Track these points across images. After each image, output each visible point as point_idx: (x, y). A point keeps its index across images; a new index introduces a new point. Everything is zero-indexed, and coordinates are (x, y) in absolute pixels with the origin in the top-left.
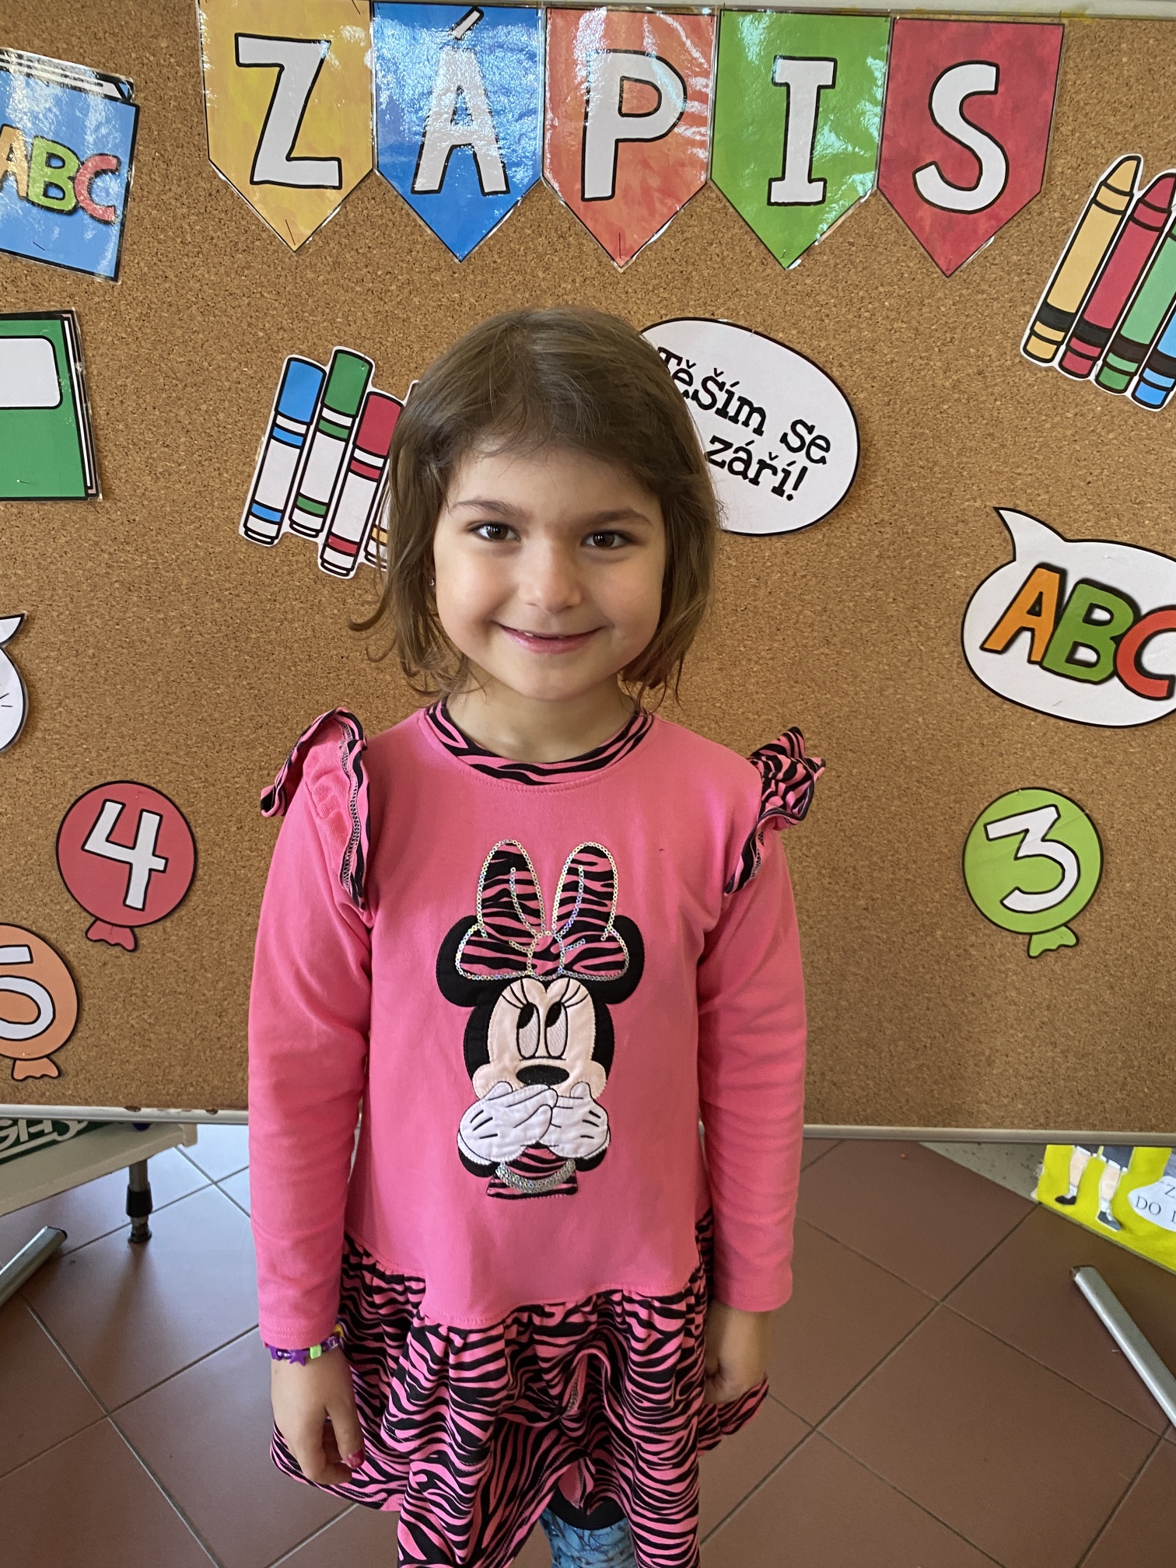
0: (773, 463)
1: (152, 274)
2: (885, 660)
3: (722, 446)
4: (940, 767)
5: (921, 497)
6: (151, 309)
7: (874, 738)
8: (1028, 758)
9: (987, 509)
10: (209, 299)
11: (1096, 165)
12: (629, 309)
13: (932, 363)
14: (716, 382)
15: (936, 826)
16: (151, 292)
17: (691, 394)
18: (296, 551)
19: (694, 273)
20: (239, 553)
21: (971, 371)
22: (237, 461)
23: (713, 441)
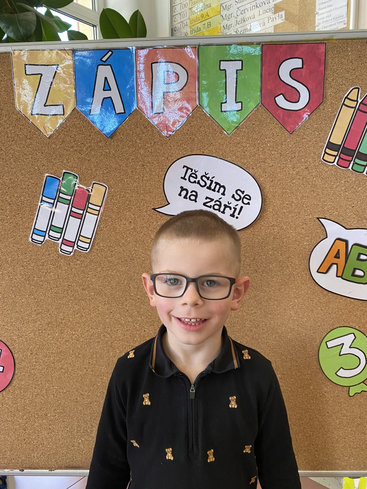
0: (229, 205)
2: (280, 278)
3: (210, 200)
4: (306, 320)
5: (288, 215)
7: (278, 309)
8: (340, 314)
9: (314, 219)
10: (17, 156)
11: (343, 91)
12: (172, 152)
13: (288, 166)
14: (206, 177)
15: (306, 343)
17: (197, 182)
18: (51, 246)
19: (195, 138)
20: (30, 248)
21: (303, 168)
22: (28, 214)
23: (206, 199)
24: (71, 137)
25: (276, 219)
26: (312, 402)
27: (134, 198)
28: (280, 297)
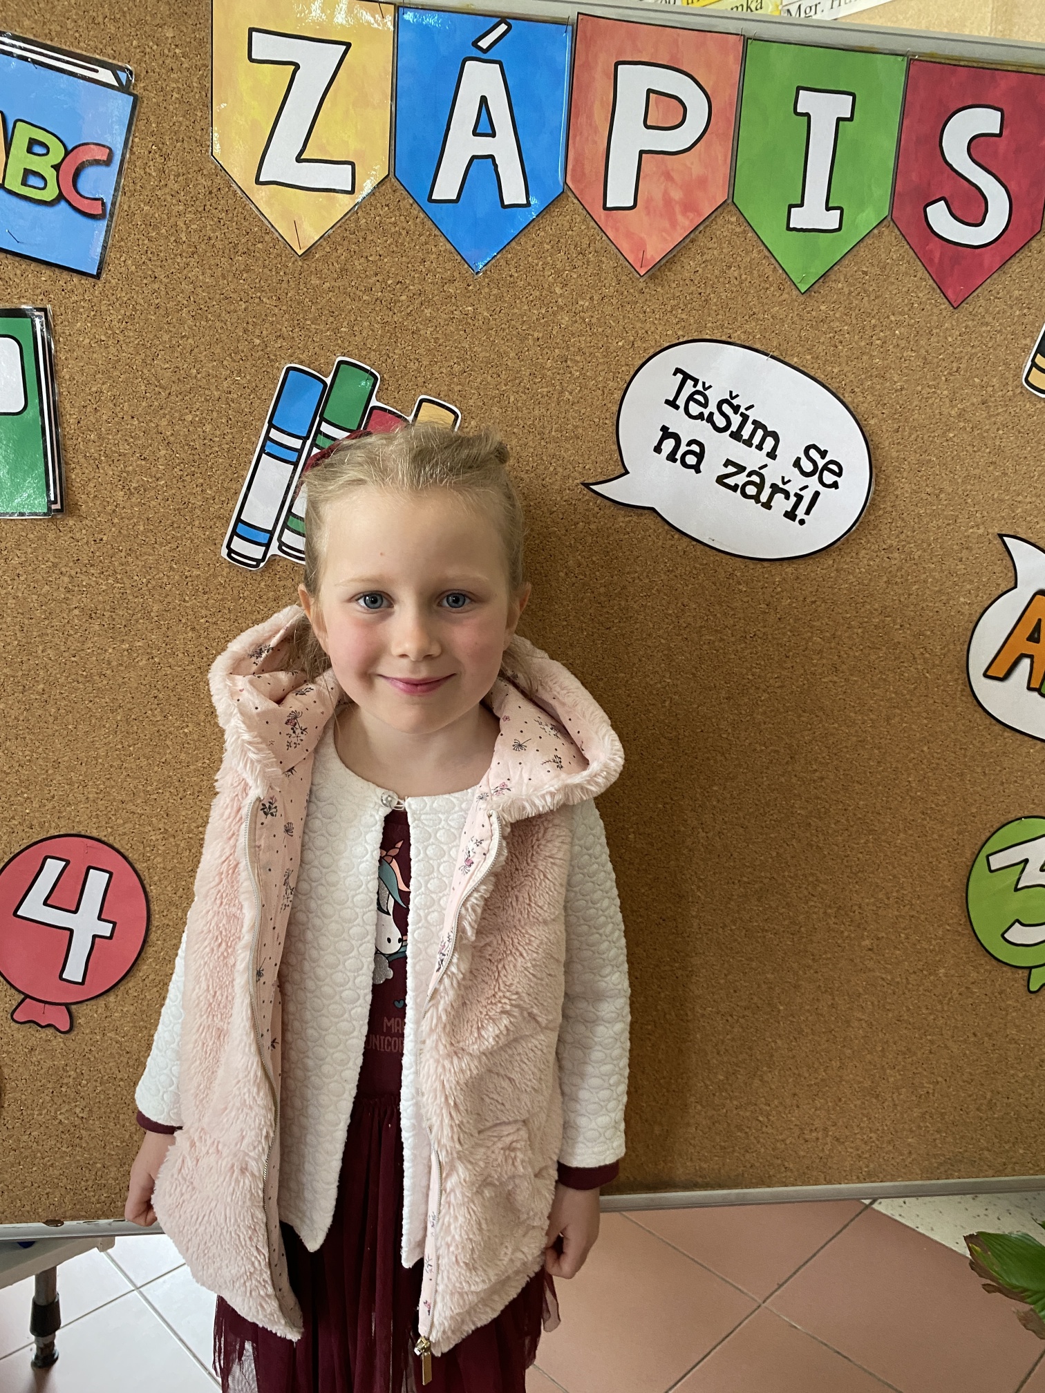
0: (786, 487)
1: (140, 273)
2: (892, 688)
3: (735, 470)
4: (944, 798)
5: (928, 523)
6: (136, 310)
7: (880, 769)
8: (1027, 786)
9: (990, 536)
10: (202, 302)
12: (647, 329)
13: (939, 392)
14: (731, 405)
15: (939, 859)
16: (137, 292)
17: (706, 417)
18: (284, 574)
19: (712, 295)
20: (219, 578)
21: (975, 400)
22: (223, 477)
23: (726, 465)
24: (368, 261)
25: (897, 531)
28: (888, 737)
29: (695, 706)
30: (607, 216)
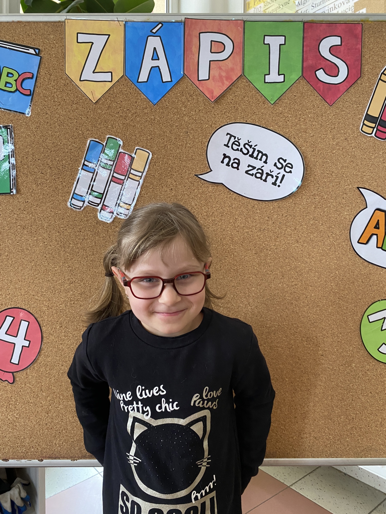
0: (272, 174)
1: (42, 112)
2: (321, 249)
3: (252, 168)
4: (347, 292)
5: (329, 185)
7: (319, 281)
8: (381, 287)
9: (354, 188)
10: (62, 120)
11: (379, 68)
12: (216, 120)
13: (328, 136)
14: (249, 145)
15: (348, 317)
17: (239, 150)
18: (90, 212)
19: (239, 107)
20: (68, 214)
21: (342, 138)
22: (69, 178)
23: (248, 167)
24: (117, 103)
25: (317, 188)
26: (354, 381)
27: (177, 165)
28: (321, 268)
29: (243, 257)
30: (199, 83)
